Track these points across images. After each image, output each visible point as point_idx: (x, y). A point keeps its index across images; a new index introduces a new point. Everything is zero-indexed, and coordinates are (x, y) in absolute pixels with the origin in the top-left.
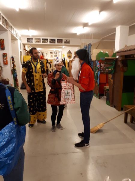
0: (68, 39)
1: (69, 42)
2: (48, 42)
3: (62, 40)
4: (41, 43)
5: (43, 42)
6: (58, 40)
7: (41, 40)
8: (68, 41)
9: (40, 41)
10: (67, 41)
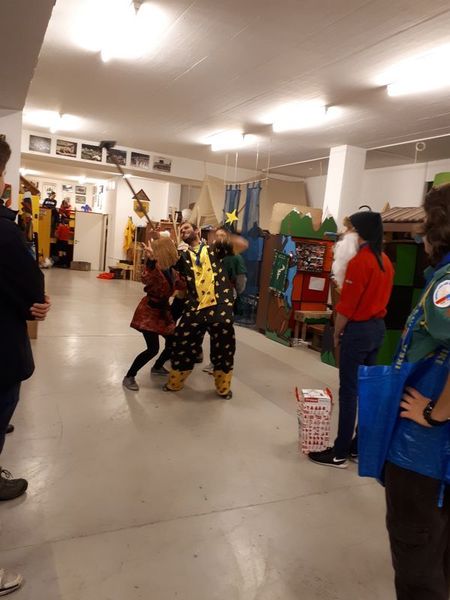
0: (167, 158)
1: (167, 168)
2: (101, 156)
3: (148, 156)
4: (78, 158)
5: (84, 155)
6: (133, 154)
7: (79, 150)
8: (165, 162)
9: (75, 153)
10: (161, 162)
